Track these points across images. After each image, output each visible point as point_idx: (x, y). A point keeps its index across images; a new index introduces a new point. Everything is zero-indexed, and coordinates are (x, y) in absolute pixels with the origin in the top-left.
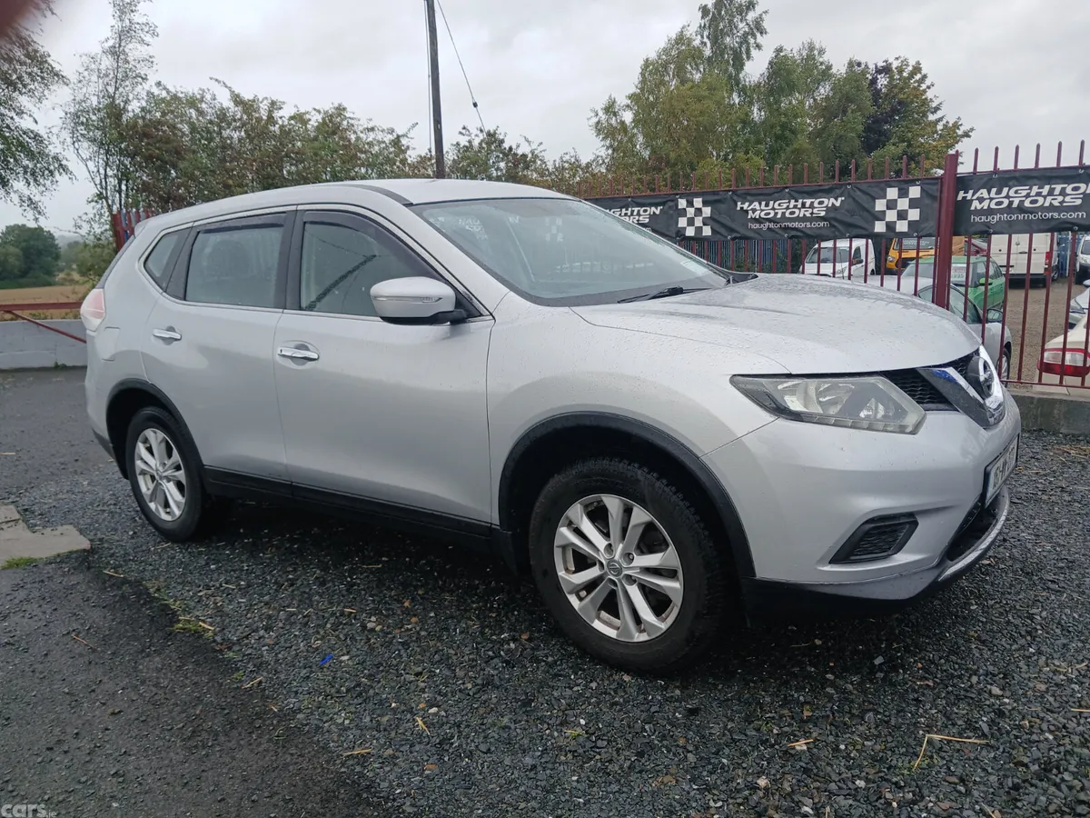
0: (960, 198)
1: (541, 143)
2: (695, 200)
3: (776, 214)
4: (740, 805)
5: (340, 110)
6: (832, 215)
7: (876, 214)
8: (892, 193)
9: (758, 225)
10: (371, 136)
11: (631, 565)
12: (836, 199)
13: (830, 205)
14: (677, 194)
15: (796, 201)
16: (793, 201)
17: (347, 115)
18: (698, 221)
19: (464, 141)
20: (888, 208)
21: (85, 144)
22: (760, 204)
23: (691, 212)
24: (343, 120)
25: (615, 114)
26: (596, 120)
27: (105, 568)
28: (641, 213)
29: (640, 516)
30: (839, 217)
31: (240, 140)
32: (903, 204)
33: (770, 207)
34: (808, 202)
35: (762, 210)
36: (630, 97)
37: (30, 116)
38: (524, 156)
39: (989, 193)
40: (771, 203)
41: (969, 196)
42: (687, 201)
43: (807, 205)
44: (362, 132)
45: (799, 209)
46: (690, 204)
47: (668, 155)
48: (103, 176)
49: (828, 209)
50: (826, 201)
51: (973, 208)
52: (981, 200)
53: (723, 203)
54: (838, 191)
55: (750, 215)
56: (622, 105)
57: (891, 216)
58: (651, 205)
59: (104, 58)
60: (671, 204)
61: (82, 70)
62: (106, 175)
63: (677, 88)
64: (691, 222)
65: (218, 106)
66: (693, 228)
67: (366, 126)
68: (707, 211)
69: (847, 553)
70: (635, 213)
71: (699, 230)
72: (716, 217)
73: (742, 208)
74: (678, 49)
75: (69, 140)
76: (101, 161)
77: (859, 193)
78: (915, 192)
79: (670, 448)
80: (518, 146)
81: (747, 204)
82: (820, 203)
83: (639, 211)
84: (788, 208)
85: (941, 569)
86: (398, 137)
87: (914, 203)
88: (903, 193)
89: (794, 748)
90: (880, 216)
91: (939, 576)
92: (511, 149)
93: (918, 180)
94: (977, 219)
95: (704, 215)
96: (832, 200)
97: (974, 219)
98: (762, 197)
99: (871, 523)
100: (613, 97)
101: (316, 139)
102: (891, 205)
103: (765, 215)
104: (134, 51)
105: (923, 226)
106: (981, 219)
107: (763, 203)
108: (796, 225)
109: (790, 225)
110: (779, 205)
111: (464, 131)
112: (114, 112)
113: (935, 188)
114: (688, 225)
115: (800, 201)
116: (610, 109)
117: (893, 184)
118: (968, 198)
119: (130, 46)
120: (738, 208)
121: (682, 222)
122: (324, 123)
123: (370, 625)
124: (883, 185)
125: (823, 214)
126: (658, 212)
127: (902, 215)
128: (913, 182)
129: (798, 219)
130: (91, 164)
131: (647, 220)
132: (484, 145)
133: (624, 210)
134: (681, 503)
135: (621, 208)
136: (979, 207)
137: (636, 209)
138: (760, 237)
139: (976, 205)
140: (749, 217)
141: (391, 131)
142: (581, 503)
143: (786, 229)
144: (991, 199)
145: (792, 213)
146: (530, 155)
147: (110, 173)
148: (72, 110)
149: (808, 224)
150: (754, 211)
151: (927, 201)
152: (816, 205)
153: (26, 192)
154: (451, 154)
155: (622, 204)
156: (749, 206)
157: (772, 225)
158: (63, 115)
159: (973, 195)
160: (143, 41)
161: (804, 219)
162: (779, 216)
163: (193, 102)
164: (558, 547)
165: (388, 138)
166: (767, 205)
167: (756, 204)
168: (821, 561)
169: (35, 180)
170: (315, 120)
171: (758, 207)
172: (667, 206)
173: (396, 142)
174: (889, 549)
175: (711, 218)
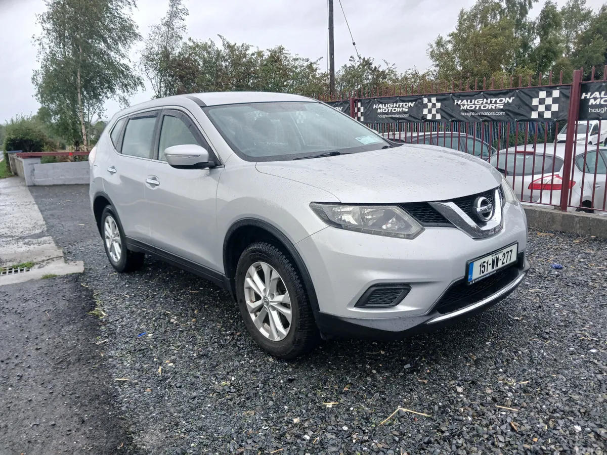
0: (583, 97)
1: (394, 64)
2: (432, 98)
3: (476, 107)
4: (277, 430)
5: (281, 49)
6: (507, 108)
7: (532, 107)
8: (542, 94)
9: (466, 113)
10: (297, 63)
11: (273, 300)
12: (510, 99)
13: (506, 102)
14: (423, 95)
15: (487, 100)
16: (485, 100)
17: (284, 52)
18: (434, 111)
19: (349, 64)
20: (540, 103)
21: (151, 70)
22: (467, 101)
23: (430, 105)
24: (281, 54)
25: (443, 46)
26: (431, 50)
27: (82, 282)
28: (404, 106)
29: (276, 275)
30: (510, 109)
31: (226, 67)
32: (549, 101)
33: (473, 103)
34: (494, 100)
35: (468, 105)
36: (452, 35)
37: (128, 58)
38: (383, 72)
39: (600, 94)
40: (473, 100)
41: (588, 96)
42: (428, 99)
43: (493, 102)
44: (292, 61)
45: (489, 104)
46: (430, 101)
47: (473, 69)
48: (159, 87)
49: (505, 105)
50: (504, 99)
51: (590, 104)
52: (595, 99)
53: (447, 100)
54: (511, 94)
55: (462, 108)
56: (446, 40)
57: (541, 108)
58: (409, 101)
59: (163, 27)
60: (420, 101)
61: (151, 33)
62: (160, 87)
63: (481, 29)
64: (430, 111)
65: (216, 49)
66: (431, 115)
67: (294, 58)
68: (439, 105)
69: (363, 302)
70: (401, 106)
71: (434, 116)
72: (443, 109)
73: (457, 103)
74: (483, 5)
75: (144, 69)
76: (158, 79)
77: (522, 94)
78: (556, 93)
79: (282, 239)
80: (380, 66)
81: (460, 101)
82: (500, 101)
83: (403, 105)
84: (482, 104)
85: (430, 317)
86: (311, 63)
87: (555, 101)
88: (549, 94)
89: (325, 406)
90: (535, 108)
91: (428, 320)
92: (375, 68)
93: (558, 86)
94: (593, 111)
95: (437, 108)
96: (507, 99)
97: (591, 110)
98: (468, 97)
99: (377, 287)
100: (441, 36)
101: (266, 65)
102: (542, 101)
103: (470, 107)
104: (177, 23)
105: (561, 114)
106: (595, 110)
107: (469, 101)
108: (487, 114)
109: (483, 114)
110: (478, 102)
111: (351, 59)
112: (166, 54)
113: (567, 91)
114: (429, 113)
115: (489, 99)
116: (439, 43)
117: (543, 89)
118: (588, 98)
119: (176, 21)
120: (455, 104)
121: (425, 111)
122: (272, 57)
123: (172, 320)
124: (536, 89)
125: (502, 107)
126: (412, 105)
127: (548, 108)
128: (554, 88)
129: (488, 110)
130: (154, 81)
131: (407, 110)
132: (361, 67)
133: (395, 104)
134: (290, 269)
135: (393, 103)
136: (594, 103)
137: (401, 104)
138: (467, 121)
139: (592, 102)
140: (461, 109)
141: (307, 60)
142: (254, 266)
143: (481, 116)
144: (601, 98)
145: (485, 107)
146: (387, 71)
147: (162, 85)
148: (146, 54)
149: (493, 113)
150: (464, 105)
151: (563, 99)
152: (498, 102)
153: (122, 95)
154: (341, 71)
155: (394, 101)
156: (461, 102)
157: (473, 114)
158: (141, 56)
159: (591, 95)
160: (182, 18)
161: (491, 110)
162: (477, 108)
163: (205, 47)
164: (246, 288)
165: (306, 64)
166: (471, 102)
167: (465, 101)
168: (349, 305)
169: (127, 90)
170: (267, 54)
171: (466, 103)
172: (417, 103)
173: (310, 67)
174: (391, 302)
175: (441, 109)
